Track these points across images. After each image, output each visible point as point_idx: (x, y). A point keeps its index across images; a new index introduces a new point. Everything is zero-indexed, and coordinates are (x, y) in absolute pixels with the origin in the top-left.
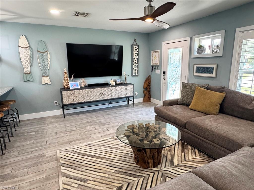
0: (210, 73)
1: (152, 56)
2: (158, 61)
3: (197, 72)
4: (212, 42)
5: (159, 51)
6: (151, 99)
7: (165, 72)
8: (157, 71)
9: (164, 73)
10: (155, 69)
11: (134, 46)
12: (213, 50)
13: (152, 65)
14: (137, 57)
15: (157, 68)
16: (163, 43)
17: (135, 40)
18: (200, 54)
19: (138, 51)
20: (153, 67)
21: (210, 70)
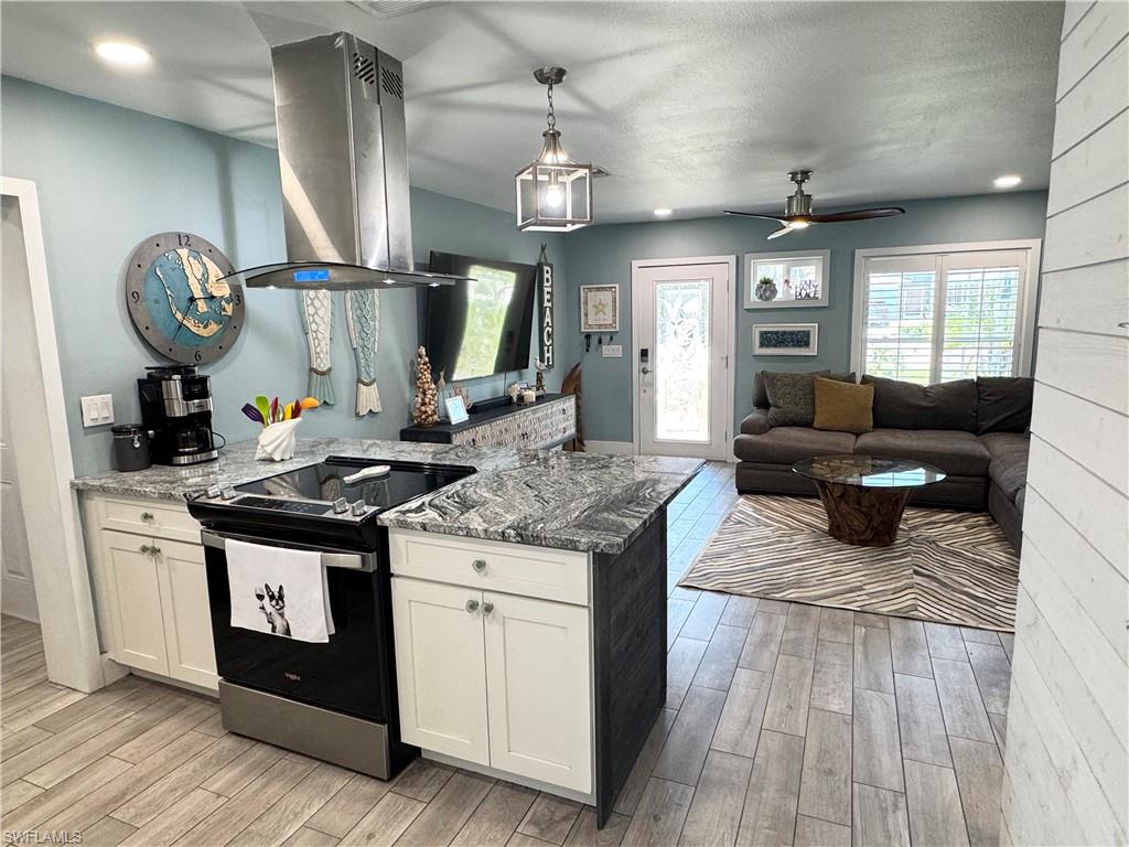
0: (800, 346)
1: (586, 303)
2: (615, 316)
3: (762, 345)
4: (788, 272)
5: (617, 286)
6: (585, 442)
7: (646, 350)
8: (611, 351)
9: (644, 353)
10: (600, 342)
11: (546, 268)
12: (798, 290)
13: (583, 330)
14: (550, 304)
15: (611, 339)
16: (635, 264)
17: (543, 249)
18: (767, 299)
19: (552, 286)
20: (588, 336)
21: (801, 340)
